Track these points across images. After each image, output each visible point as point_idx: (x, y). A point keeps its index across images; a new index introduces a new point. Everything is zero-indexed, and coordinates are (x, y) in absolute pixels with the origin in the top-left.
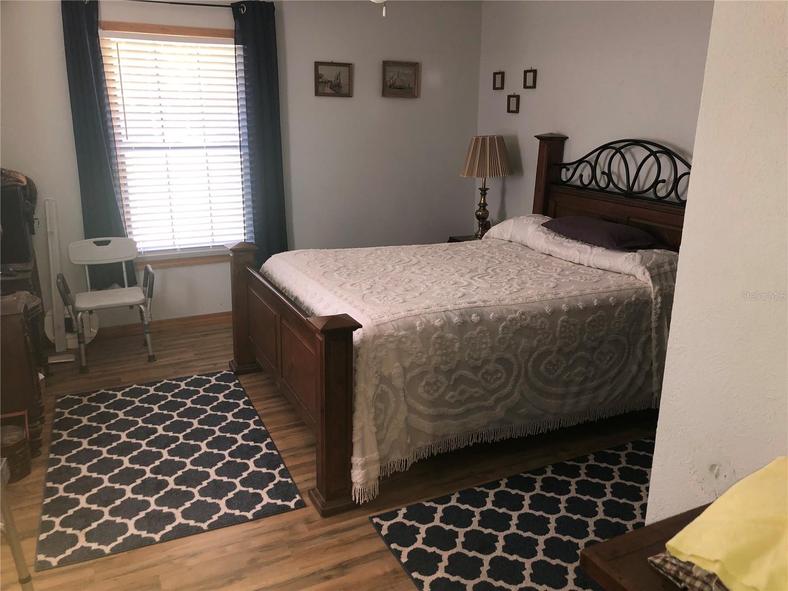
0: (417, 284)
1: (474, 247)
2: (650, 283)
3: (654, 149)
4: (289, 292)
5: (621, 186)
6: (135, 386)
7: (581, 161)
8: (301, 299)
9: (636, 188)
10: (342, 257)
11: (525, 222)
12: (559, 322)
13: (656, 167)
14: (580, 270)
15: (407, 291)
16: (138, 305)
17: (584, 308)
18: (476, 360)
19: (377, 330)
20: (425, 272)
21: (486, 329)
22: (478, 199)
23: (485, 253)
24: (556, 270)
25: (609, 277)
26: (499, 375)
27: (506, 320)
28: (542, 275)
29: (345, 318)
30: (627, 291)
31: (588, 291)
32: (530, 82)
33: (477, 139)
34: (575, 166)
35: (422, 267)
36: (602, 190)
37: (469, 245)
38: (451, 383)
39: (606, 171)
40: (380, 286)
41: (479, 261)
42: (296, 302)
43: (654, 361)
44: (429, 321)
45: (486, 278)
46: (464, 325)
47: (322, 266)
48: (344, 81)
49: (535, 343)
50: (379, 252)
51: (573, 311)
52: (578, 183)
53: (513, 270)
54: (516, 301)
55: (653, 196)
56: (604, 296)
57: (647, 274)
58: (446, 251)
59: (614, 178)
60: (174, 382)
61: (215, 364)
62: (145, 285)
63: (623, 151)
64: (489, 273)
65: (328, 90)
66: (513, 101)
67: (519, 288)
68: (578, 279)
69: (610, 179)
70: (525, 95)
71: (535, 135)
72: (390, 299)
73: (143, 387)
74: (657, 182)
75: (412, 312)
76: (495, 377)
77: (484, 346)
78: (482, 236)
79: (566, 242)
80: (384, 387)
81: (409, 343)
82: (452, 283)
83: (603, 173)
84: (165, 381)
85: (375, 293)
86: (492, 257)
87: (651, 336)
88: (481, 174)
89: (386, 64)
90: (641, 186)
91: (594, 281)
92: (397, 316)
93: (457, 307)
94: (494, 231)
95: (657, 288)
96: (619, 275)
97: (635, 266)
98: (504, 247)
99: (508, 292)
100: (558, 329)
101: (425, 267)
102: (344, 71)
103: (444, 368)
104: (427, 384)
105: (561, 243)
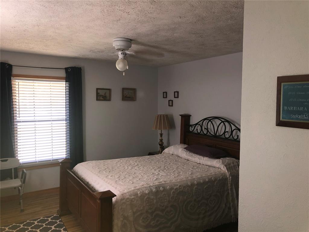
0: (138, 175)
1: (159, 157)
2: (226, 171)
3: (223, 120)
4: (84, 180)
5: (212, 133)
6: (14, 224)
7: (196, 124)
8: (90, 183)
9: (217, 134)
10: (106, 163)
11: (178, 147)
12: (194, 189)
13: (224, 127)
14: (200, 166)
15: (134, 178)
16: (18, 187)
17: (203, 182)
18: (163, 207)
19: (122, 197)
20: (140, 169)
21: (166, 193)
22: (159, 137)
23: (163, 160)
24: (191, 166)
25: (211, 169)
26: (172, 212)
27: (174, 189)
28: (186, 169)
29: (109, 192)
30: (218, 175)
31: (204, 175)
32: (176, 96)
33: (158, 116)
34: (195, 126)
35: (139, 167)
36: (205, 135)
37: (157, 156)
38: (153, 217)
39: (206, 128)
40: (123, 176)
41: (161, 163)
42: (88, 184)
43: (231, 202)
44: (143, 192)
45: (165, 171)
46: (158, 192)
47: (98, 168)
48: (107, 95)
49: (185, 198)
50: (122, 161)
51: (199, 184)
52: (196, 132)
53: (175, 167)
54: (177, 181)
55: (224, 137)
56: (210, 177)
57: (225, 167)
58: (148, 160)
59: (209, 130)
60: (32, 221)
61: (51, 212)
62: (22, 178)
63: (211, 120)
64: (165, 168)
65: (102, 99)
66: (171, 102)
67: (178, 175)
68: (200, 170)
69: (208, 131)
70: (175, 100)
71: (180, 114)
72: (127, 182)
73: (18, 225)
74: (225, 132)
75: (136, 188)
76: (170, 214)
77: (165, 200)
78: (162, 152)
79: (194, 155)
80: (125, 221)
81: (135, 202)
82: (151, 173)
83: (205, 128)
84: (28, 221)
85: (121, 179)
86: (166, 162)
87: (229, 192)
88: (160, 128)
89: (123, 89)
90: (219, 133)
91: (206, 171)
92: (130, 190)
93: (154, 184)
94: (166, 150)
95: (229, 173)
96: (214, 168)
97: (220, 164)
98: (170, 157)
99: (174, 177)
100: (194, 191)
101: (140, 166)
102: (108, 92)
103: (150, 211)
104: (143, 218)
105: (192, 155)
